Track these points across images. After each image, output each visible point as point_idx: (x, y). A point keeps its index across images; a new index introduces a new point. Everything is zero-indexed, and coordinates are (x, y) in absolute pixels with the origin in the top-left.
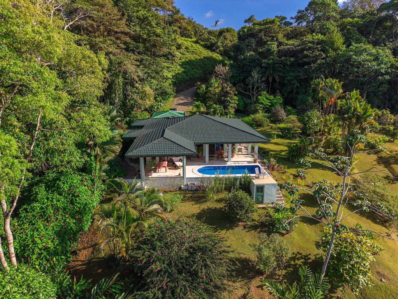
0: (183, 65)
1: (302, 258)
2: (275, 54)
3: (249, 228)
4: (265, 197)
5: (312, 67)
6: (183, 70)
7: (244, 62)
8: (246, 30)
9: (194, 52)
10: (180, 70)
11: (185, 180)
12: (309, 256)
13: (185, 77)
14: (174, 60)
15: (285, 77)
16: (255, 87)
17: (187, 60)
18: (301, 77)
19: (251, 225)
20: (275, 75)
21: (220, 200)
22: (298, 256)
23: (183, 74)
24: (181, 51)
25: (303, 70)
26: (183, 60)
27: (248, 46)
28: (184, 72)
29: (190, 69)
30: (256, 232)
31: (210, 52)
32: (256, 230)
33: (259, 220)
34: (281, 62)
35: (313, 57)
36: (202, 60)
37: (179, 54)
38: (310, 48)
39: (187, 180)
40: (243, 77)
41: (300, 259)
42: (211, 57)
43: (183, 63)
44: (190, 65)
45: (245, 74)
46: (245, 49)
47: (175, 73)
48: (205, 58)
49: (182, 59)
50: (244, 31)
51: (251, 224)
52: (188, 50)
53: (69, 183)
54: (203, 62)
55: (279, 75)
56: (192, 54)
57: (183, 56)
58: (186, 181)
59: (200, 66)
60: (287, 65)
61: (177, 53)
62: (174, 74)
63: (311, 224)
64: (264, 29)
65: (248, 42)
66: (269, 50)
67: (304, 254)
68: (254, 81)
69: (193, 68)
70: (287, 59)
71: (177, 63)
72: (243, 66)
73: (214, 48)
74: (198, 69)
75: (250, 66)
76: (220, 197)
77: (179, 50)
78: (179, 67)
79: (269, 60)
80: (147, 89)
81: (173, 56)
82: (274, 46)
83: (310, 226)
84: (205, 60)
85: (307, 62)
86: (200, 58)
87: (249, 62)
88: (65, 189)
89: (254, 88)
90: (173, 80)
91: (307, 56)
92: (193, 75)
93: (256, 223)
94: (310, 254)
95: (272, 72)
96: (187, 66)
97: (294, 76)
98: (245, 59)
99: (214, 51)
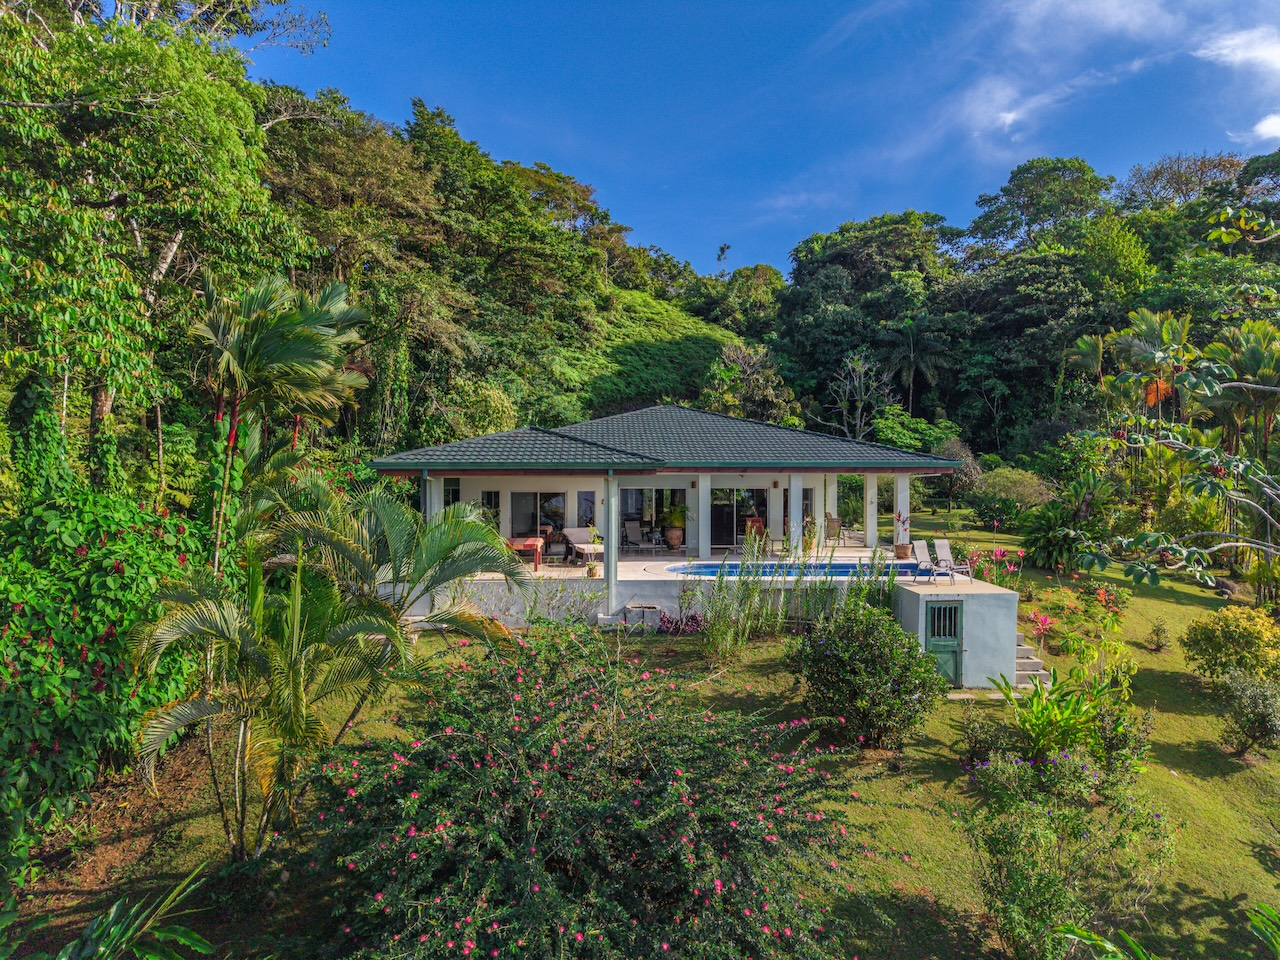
0: (615, 354)
1: (1210, 913)
2: (919, 305)
3: (916, 771)
4: (966, 658)
5: (1052, 329)
6: (616, 367)
7: (816, 333)
8: (817, 247)
9: (653, 320)
10: (607, 367)
11: (613, 590)
12: (1242, 904)
13: (622, 386)
14: (587, 340)
15: (960, 371)
16: (860, 405)
17: (628, 340)
18: (1018, 363)
19: (923, 760)
20: (923, 366)
21: (770, 666)
22: (1187, 902)
23: (616, 380)
24: (613, 315)
25: (1021, 344)
26: (618, 341)
27: (826, 288)
28: (620, 374)
29: (639, 365)
30: (952, 790)
31: (702, 324)
32: (950, 781)
33: (956, 743)
34: (941, 326)
35: (1050, 303)
36: (677, 343)
37: (604, 323)
38: (1034, 278)
39: (622, 589)
40: (815, 381)
41: (1201, 916)
42: (707, 338)
43: (617, 350)
44: (638, 355)
45: (819, 373)
46: (817, 299)
47: (591, 374)
48: (687, 338)
49: (613, 337)
50: (811, 251)
51: (921, 755)
52: (633, 315)
53: (88, 518)
54: (680, 349)
55: (936, 367)
56: (646, 325)
57: (616, 330)
58: (619, 595)
59: (672, 362)
60: (963, 335)
61: (599, 319)
62: (586, 378)
63: (1205, 774)
64: (878, 236)
65: (827, 277)
66: (898, 293)
67: (1214, 892)
68: (854, 386)
69: (647, 365)
70: (962, 317)
71: (597, 348)
72: (814, 345)
73: (717, 312)
74: (665, 368)
75: (836, 344)
76: (766, 656)
77: (605, 313)
78: (602, 360)
79: (902, 319)
80: (494, 394)
81: (587, 329)
82: (914, 282)
83: (1197, 781)
84: (690, 344)
85: (1031, 315)
86: (670, 336)
87: (834, 333)
88: (66, 538)
89: (856, 408)
90: (583, 394)
91: (1028, 299)
92: (647, 383)
93: (945, 752)
94: (1243, 896)
95: (912, 355)
96: (629, 358)
97: (989, 366)
98: (818, 325)
99: (716, 320)
